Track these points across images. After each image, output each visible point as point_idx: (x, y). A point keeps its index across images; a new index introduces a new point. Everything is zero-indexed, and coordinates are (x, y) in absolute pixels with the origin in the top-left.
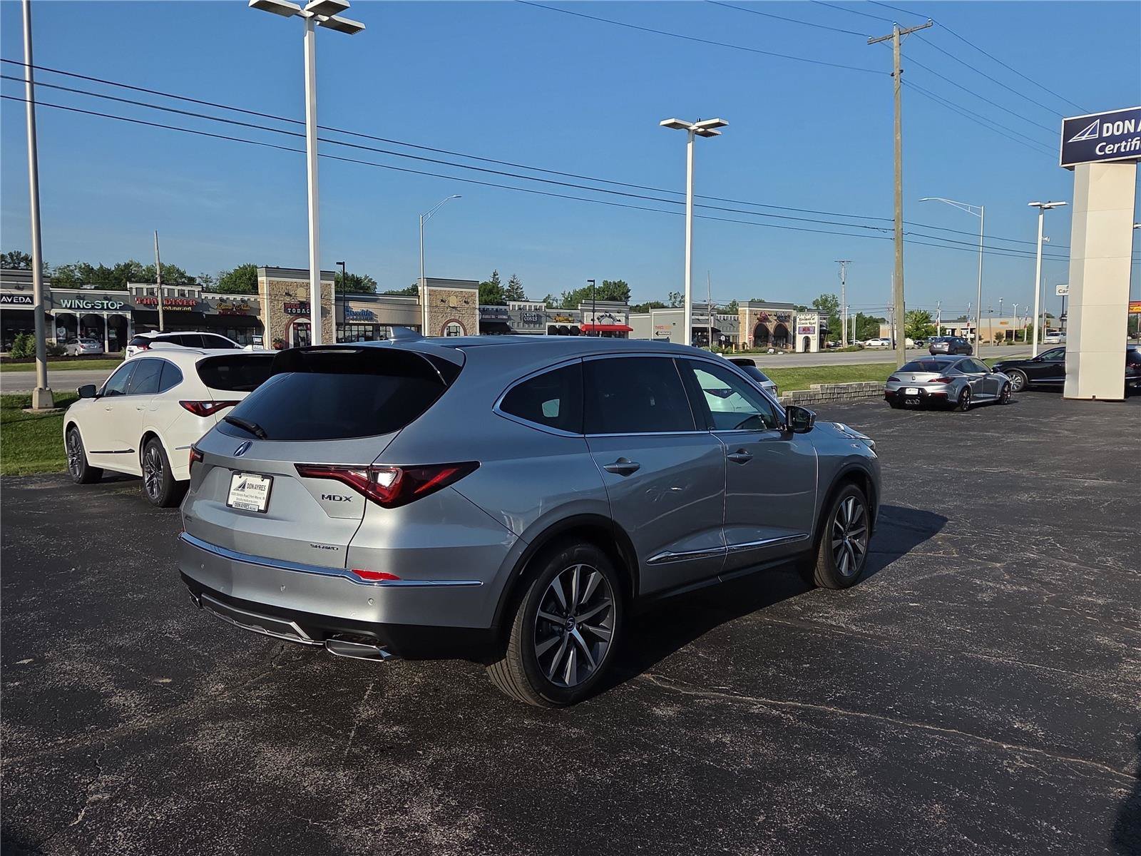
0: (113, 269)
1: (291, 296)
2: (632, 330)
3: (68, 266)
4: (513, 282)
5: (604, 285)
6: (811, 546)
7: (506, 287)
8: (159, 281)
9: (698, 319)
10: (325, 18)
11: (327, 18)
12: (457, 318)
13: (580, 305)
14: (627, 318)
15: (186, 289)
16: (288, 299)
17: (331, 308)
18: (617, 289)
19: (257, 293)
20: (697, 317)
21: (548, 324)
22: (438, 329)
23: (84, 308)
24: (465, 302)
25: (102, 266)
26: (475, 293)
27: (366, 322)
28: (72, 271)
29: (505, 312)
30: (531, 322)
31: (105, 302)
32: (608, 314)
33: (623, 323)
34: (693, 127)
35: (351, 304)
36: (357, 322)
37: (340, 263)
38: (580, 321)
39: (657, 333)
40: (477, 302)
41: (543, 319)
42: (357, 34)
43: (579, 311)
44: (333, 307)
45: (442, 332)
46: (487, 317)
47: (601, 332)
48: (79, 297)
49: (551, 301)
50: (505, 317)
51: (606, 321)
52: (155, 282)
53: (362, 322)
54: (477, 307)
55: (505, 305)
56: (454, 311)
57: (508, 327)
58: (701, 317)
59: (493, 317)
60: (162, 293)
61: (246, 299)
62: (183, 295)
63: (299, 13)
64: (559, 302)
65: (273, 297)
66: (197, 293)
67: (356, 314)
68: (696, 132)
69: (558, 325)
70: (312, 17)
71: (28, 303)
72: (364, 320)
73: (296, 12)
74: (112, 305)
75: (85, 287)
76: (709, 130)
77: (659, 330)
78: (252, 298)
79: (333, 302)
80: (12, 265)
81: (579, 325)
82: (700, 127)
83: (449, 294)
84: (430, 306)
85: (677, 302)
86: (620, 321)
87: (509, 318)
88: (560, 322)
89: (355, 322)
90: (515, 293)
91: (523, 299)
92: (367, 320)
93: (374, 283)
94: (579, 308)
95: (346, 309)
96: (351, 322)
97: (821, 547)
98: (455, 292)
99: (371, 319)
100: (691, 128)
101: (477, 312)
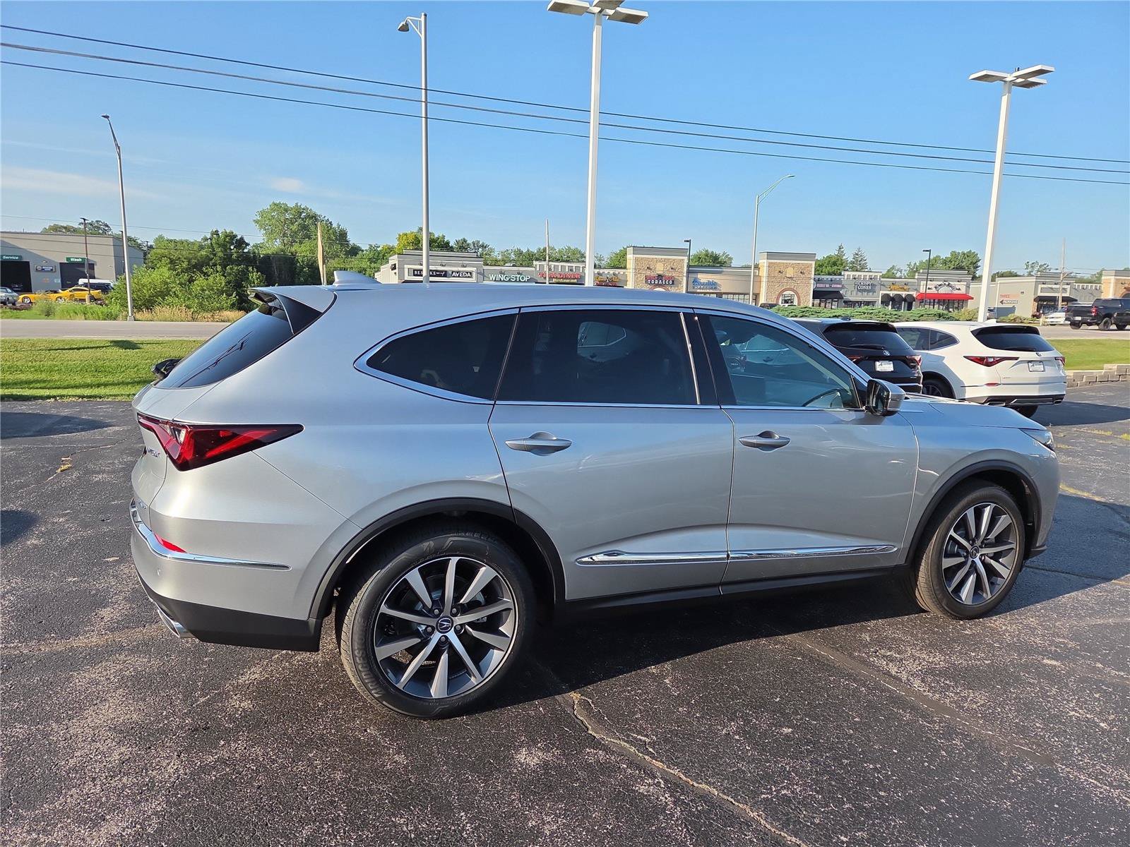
0: (536, 251)
1: (651, 269)
2: (972, 298)
3: (507, 250)
4: (857, 254)
5: (952, 255)
6: (902, 561)
7: (851, 259)
8: (547, 259)
9: (1052, 288)
10: (611, 12)
11: (613, 11)
12: (792, 287)
13: (917, 274)
14: (968, 287)
15: (574, 265)
16: (648, 273)
17: (682, 279)
18: (965, 258)
19: (625, 268)
20: (1050, 286)
21: (883, 292)
22: (774, 296)
23: (504, 281)
24: (801, 273)
25: (528, 250)
26: (811, 264)
27: (711, 291)
28: (510, 254)
29: (839, 282)
30: (865, 290)
31: (518, 276)
32: (947, 283)
33: (963, 291)
34: (1010, 78)
35: (700, 276)
36: (704, 291)
37: (687, 241)
38: (916, 290)
39: (1002, 302)
40: (813, 273)
41: (877, 288)
42: (642, 23)
43: (916, 281)
44: (685, 278)
45: (778, 299)
46: (822, 286)
47: (936, 301)
48: (502, 273)
49: (895, 272)
50: (838, 286)
51: (943, 290)
52: (545, 260)
53: (708, 291)
54: (813, 277)
55: (840, 274)
56: (790, 281)
57: (841, 295)
58: (1054, 286)
59: (827, 286)
60: (550, 269)
61: (617, 273)
62: (571, 270)
63: (588, 10)
64: (903, 272)
65: (637, 271)
66: (581, 269)
67: (703, 284)
68: (1014, 83)
69: (892, 293)
70: (600, 12)
71: (469, 277)
72: (709, 289)
73: (585, 10)
74: (523, 278)
75: (506, 265)
76: (1029, 79)
77: (1005, 299)
78: (622, 271)
79: (685, 275)
80: (474, 251)
81: (915, 294)
82: (1018, 77)
83: (787, 266)
84: (769, 276)
85: (1034, 272)
86: (959, 289)
87: (843, 287)
88: (895, 290)
89: (701, 291)
90: (858, 265)
91: (866, 270)
92: (712, 288)
93: (731, 259)
94: (916, 277)
95: (695, 281)
96: (698, 291)
97: (923, 564)
98: (793, 264)
99: (715, 288)
100: (1007, 79)
101: (812, 281)
